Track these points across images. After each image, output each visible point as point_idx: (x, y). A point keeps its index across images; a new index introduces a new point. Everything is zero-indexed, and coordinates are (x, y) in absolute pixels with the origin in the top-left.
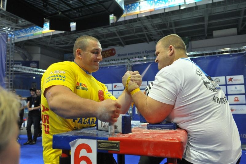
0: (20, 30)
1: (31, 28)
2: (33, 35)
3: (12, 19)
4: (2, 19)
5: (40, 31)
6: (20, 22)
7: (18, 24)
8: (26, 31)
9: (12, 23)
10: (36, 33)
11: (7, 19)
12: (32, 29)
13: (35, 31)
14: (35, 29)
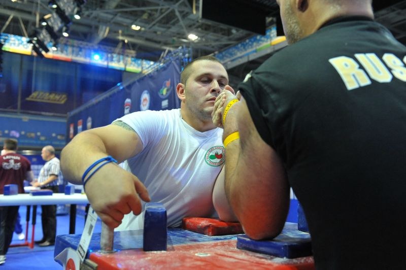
0: (235, 46)
1: (252, 40)
2: (256, 51)
3: (222, 30)
4: (206, 32)
5: (267, 42)
6: (234, 31)
7: (231, 37)
8: (244, 46)
9: (222, 36)
10: (261, 46)
11: (215, 31)
12: (254, 41)
13: (258, 43)
14: (259, 40)
